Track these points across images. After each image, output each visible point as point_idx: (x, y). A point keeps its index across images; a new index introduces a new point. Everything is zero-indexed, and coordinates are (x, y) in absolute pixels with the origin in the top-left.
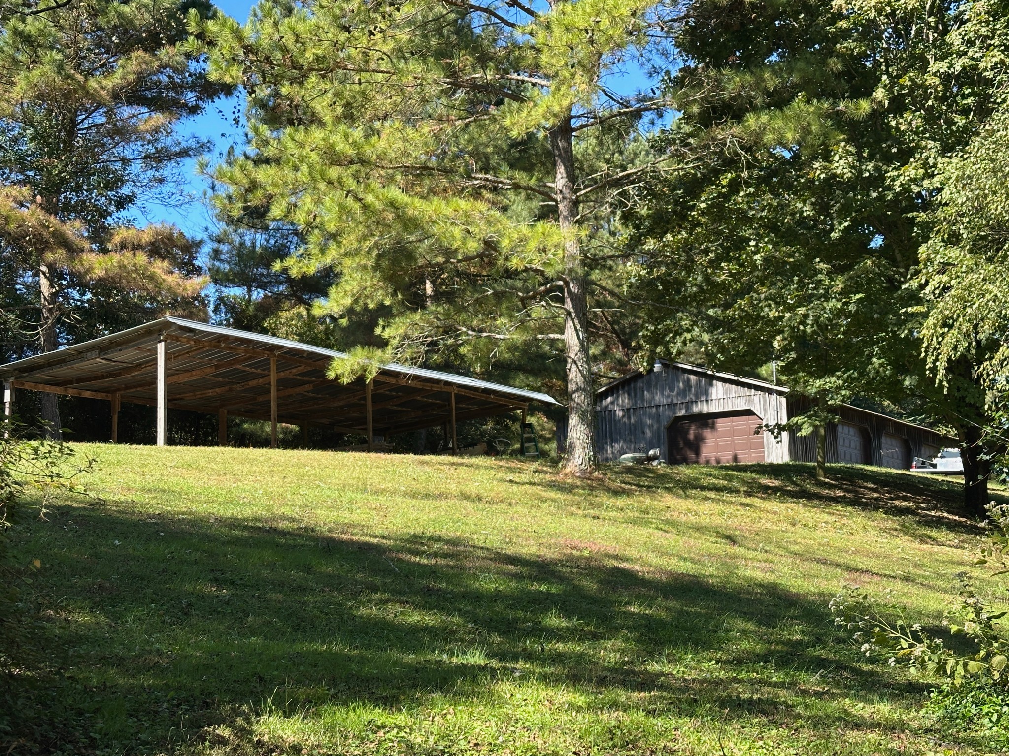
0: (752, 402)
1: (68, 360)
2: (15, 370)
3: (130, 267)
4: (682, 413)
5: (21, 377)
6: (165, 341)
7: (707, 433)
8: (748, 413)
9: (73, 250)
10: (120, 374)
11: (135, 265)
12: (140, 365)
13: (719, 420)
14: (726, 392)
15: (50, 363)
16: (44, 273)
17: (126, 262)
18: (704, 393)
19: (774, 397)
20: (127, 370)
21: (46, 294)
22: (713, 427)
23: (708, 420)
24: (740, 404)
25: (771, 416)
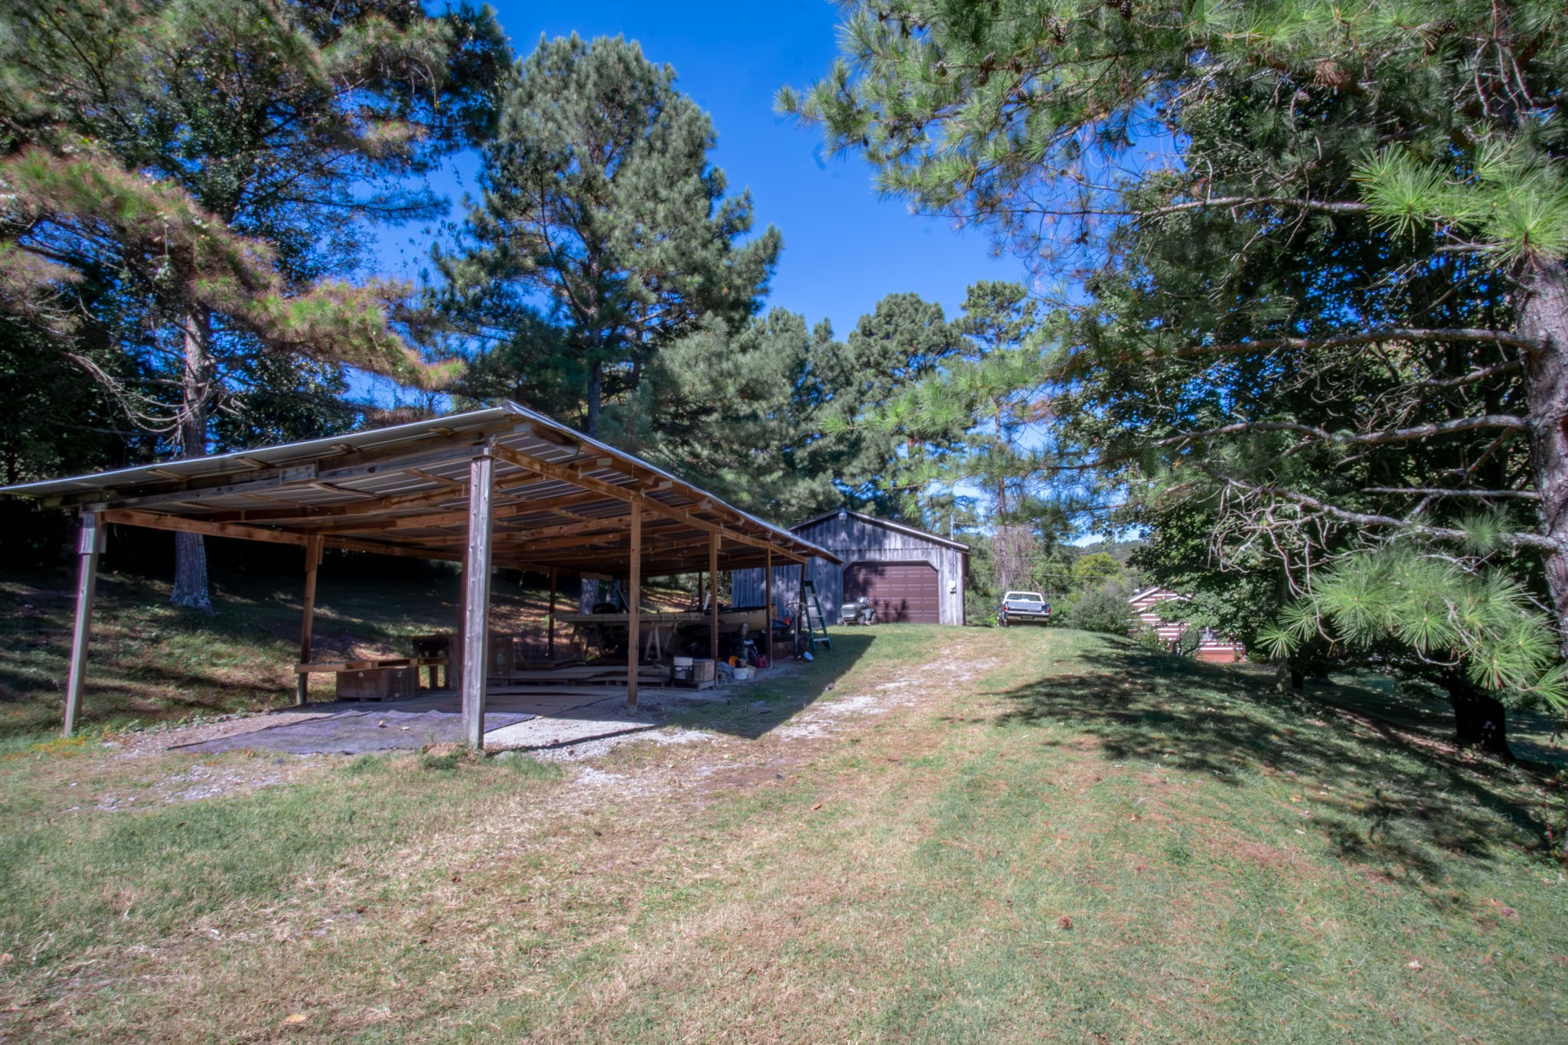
0: (928, 554)
1: (235, 479)
2: (109, 488)
3: (354, 323)
4: (855, 558)
5: (121, 505)
6: (492, 459)
7: (876, 579)
8: (926, 564)
9: (249, 284)
10: (342, 510)
11: (363, 321)
12: (387, 497)
13: (887, 568)
14: (904, 543)
15: (192, 483)
16: (193, 337)
17: (348, 315)
18: (877, 541)
19: (950, 553)
20: (359, 504)
21: (195, 367)
22: (882, 573)
23: (877, 568)
24: (917, 556)
25: (946, 569)
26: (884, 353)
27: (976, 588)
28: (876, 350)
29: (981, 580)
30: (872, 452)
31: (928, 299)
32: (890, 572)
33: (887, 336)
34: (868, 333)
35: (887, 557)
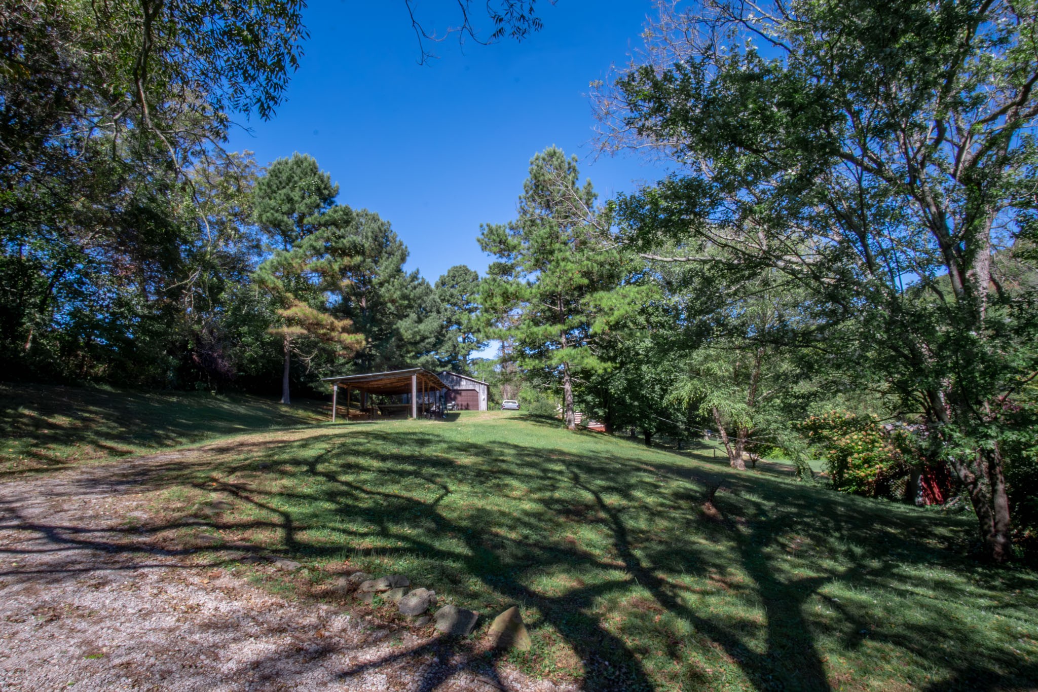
0: (475, 386)
4: (451, 388)
7: (458, 395)
8: (474, 390)
14: (467, 383)
19: (483, 386)
24: (471, 387)
25: (481, 392)
26: (452, 296)
27: (493, 401)
28: (448, 293)
29: (497, 397)
30: (450, 343)
31: (472, 268)
32: (463, 393)
33: (453, 287)
34: (443, 284)
35: (462, 388)
